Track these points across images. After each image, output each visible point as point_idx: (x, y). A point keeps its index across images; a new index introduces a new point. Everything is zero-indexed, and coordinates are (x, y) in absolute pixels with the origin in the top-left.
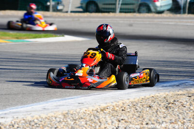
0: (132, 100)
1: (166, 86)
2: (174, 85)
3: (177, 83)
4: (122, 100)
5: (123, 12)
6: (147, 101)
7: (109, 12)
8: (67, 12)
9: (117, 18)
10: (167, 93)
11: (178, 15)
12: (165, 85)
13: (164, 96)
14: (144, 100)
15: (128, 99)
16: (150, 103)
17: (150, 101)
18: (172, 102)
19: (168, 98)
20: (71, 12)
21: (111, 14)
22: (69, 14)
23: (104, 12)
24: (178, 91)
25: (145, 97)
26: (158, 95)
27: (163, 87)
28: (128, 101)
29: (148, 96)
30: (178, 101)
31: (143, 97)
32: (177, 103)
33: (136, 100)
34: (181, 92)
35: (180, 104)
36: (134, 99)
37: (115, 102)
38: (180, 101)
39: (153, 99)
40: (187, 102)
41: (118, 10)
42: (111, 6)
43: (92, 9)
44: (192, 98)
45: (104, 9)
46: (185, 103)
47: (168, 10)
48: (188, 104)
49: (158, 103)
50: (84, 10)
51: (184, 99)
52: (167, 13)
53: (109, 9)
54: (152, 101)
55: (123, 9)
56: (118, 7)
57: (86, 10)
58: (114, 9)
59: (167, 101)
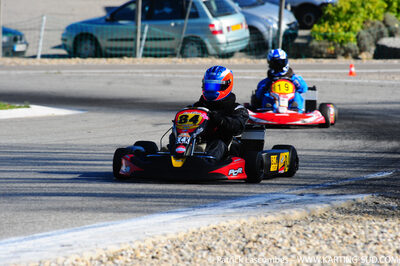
0: (172, 235)
1: (241, 207)
2: (258, 204)
3: (262, 200)
4: (153, 237)
5: (151, 56)
6: (204, 238)
7: (121, 56)
8: (34, 57)
9: (139, 67)
10: (243, 220)
12: (239, 203)
13: (238, 225)
14: (197, 237)
15: (165, 235)
16: (209, 240)
17: (210, 238)
18: (254, 238)
19: (246, 230)
20: (43, 56)
21: (126, 61)
22: (38, 61)
23: (111, 56)
24: (266, 216)
25: (199, 229)
26: (223, 223)
27: (234, 207)
28: (163, 239)
29: (204, 228)
30: (265, 236)
31: (195, 230)
32: (264, 241)
33: (181, 236)
34: (271, 218)
35: (270, 243)
36: (177, 234)
37: (138, 240)
38: (270, 236)
39: (215, 233)
40: (283, 237)
41: (140, 52)
42: (124, 44)
43: (86, 49)
44: (295, 229)
45: (111, 49)
46: (281, 240)
47: (241, 51)
48: (286, 241)
49: (225, 242)
50: (69, 52)
51: (278, 232)
52: (240, 57)
53: (121, 49)
54: (214, 236)
55: (151, 50)
56: (140, 46)
57: (74, 52)
58: (131, 49)
59: (244, 237)
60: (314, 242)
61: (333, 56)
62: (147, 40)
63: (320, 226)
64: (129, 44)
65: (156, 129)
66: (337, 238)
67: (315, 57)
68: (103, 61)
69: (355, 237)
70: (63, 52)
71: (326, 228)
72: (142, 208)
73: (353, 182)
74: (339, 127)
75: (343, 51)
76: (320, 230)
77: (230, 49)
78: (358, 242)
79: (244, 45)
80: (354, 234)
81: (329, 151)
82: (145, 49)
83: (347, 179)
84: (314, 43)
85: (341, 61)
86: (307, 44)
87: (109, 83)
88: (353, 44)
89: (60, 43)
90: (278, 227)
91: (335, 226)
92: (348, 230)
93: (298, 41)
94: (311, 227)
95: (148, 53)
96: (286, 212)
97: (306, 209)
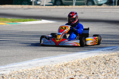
0: (83, 59)
1: (104, 50)
2: (109, 49)
3: (111, 48)
4: (78, 59)
6: (93, 59)
7: (69, 5)
8: (43, 5)
9: (74, 8)
10: (105, 54)
12: (104, 49)
13: (103, 56)
14: (91, 59)
15: (81, 58)
16: (94, 60)
17: (95, 60)
18: (108, 60)
19: (106, 57)
20: (46, 5)
21: (70, 7)
22: (44, 7)
23: (66, 5)
24: (112, 53)
25: (92, 57)
26: (99, 55)
27: (102, 50)
28: (81, 60)
29: (93, 56)
30: (112, 59)
31: (90, 57)
32: (111, 60)
33: (86, 59)
35: (113, 61)
36: (85, 58)
37: (73, 60)
40: (117, 59)
41: (74, 4)
42: (69, 2)
43: (58, 3)
45: (66, 3)
48: (118, 61)
49: (99, 60)
50: (53, 4)
51: (115, 58)
52: (105, 5)
54: (96, 59)
56: (74, 2)
57: (55, 4)
59: (105, 59)
64: (71, 2)
68: (63, 7)
70: (51, 4)
72: (74, 50)
87: (65, 13)
89: (50, 1)
90: (116, 56)
95: (77, 4)
96: (118, 52)
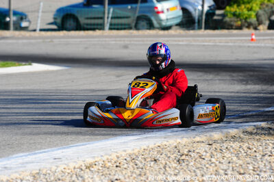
0: (130, 151)
4: (116, 152)
5: (114, 29)
6: (151, 153)
7: (94, 29)
8: (35, 30)
9: (106, 37)
10: (179, 140)
11: (192, 32)
13: (175, 144)
14: (147, 152)
15: (125, 151)
16: (155, 154)
17: (156, 153)
18: (186, 153)
19: (181, 148)
20: (41, 30)
21: (98, 32)
22: (37, 33)
23: (88, 29)
24: (194, 138)
25: (148, 147)
26: (167, 144)
28: (124, 154)
29: (152, 146)
30: (194, 151)
31: (145, 147)
32: (192, 154)
33: (136, 151)
34: (198, 139)
35: (197, 156)
36: (133, 150)
37: (106, 154)
38: (197, 151)
39: (159, 149)
40: (206, 152)
41: (107, 26)
42: (96, 21)
43: (70, 25)
44: (214, 146)
45: (87, 24)
46: (204, 154)
47: (177, 25)
48: (208, 155)
49: (166, 155)
50: (58, 27)
51: (202, 149)
52: (176, 29)
53: (94, 25)
54: (158, 152)
55: (115, 25)
56: (107, 22)
57: (62, 27)
58: (101, 25)
59: (179, 152)
60: (227, 155)
61: (240, 28)
62: (112, 18)
63: (232, 144)
64: (100, 21)
65: (118, 79)
66: (243, 152)
67: (228, 29)
68: (82, 33)
69: (255, 151)
70: (54, 27)
71: (236, 145)
72: (109, 132)
73: (254, 113)
74: (244, 76)
75: (246, 25)
76: (231, 146)
77: (169, 23)
78: (257, 154)
79: (178, 21)
80: (255, 149)
81: (237, 93)
82: (111, 25)
83: (249, 112)
84: (227, 19)
85: (245, 31)
86: (222, 20)
87: (86, 48)
88: (253, 19)
89: (52, 20)
90: (202, 145)
91: (241, 144)
92: (251, 147)
93: (215, 18)
94: (225, 145)
95: (113, 27)
96: (208, 134)
97: (222, 132)
